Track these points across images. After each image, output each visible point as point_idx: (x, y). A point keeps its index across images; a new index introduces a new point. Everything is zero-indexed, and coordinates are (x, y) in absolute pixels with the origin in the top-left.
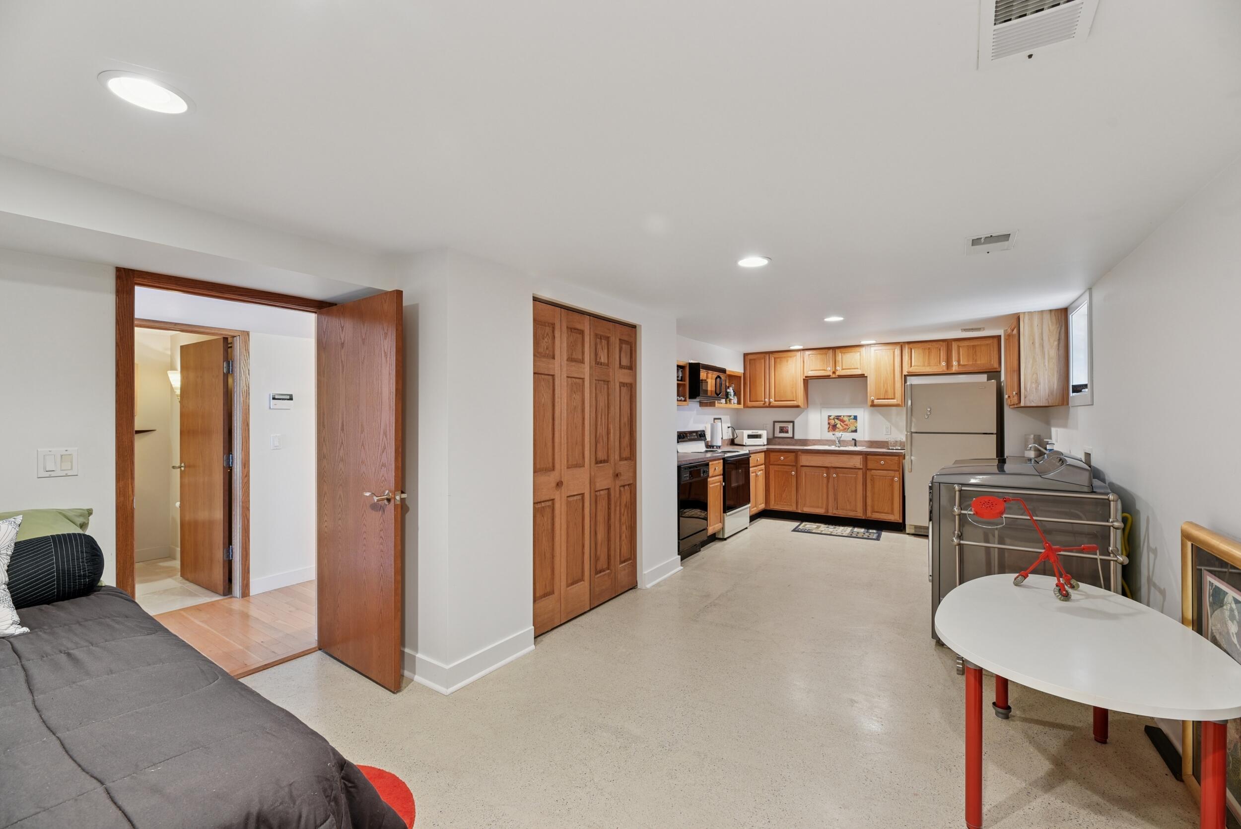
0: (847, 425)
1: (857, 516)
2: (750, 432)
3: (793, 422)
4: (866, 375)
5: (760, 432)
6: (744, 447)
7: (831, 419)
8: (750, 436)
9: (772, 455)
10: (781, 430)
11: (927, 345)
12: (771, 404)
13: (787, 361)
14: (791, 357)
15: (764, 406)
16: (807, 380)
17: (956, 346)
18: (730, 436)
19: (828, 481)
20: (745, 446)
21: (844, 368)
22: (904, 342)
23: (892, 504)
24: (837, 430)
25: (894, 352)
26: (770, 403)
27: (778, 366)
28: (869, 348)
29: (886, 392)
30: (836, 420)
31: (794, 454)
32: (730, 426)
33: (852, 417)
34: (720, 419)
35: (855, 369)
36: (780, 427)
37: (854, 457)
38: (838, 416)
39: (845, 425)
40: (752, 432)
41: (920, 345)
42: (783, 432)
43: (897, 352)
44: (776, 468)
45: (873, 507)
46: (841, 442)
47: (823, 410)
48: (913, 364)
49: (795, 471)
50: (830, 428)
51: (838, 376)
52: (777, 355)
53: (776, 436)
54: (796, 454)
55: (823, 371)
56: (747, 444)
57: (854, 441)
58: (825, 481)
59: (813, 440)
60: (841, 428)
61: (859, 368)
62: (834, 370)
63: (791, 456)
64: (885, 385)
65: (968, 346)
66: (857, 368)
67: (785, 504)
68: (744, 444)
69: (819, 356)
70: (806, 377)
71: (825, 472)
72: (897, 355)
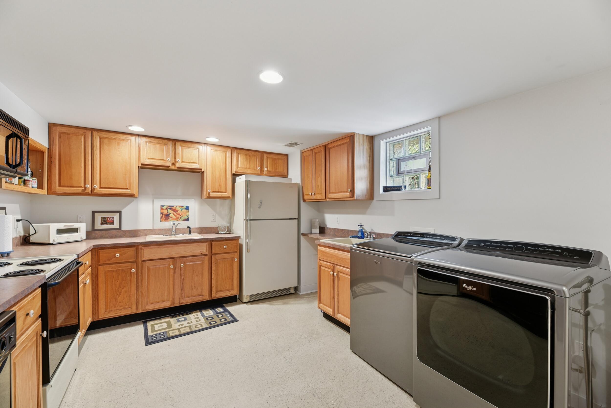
0: (179, 214)
1: (204, 300)
2: (61, 226)
3: (120, 212)
4: (203, 170)
5: (75, 225)
6: (51, 247)
7: (164, 209)
8: (60, 231)
9: (101, 253)
10: (104, 221)
11: (248, 152)
12: (95, 191)
13: (119, 144)
14: (123, 140)
15: (84, 193)
16: (143, 167)
17: (266, 157)
18: (19, 232)
19: (174, 272)
20: (52, 244)
21: (184, 161)
22: (233, 148)
23: (232, 281)
24: (170, 219)
25: (226, 154)
26: (92, 189)
27: (106, 147)
28: (206, 147)
29: (220, 186)
30: (169, 210)
31: (134, 248)
32: (20, 218)
33: (185, 207)
34: (4, 208)
35: (194, 163)
36: (102, 218)
37: (201, 244)
38: (171, 206)
39: (177, 214)
40: (65, 226)
41: (244, 152)
42: (106, 224)
43: (228, 154)
44: (108, 268)
45: (217, 287)
46: (178, 231)
47: (155, 200)
48: (239, 166)
49: (136, 267)
50: (163, 218)
51: (178, 167)
52: (104, 135)
53: (96, 227)
54: (136, 249)
55: (162, 161)
56: (57, 242)
57: (188, 229)
58: (171, 272)
59: (145, 230)
60: (174, 217)
61: (197, 163)
62: (173, 162)
63: (131, 252)
64: (219, 181)
65: (272, 158)
66: (196, 163)
67: (122, 308)
68: (51, 242)
69: (158, 146)
70: (142, 164)
71: (171, 263)
72: (228, 156)
